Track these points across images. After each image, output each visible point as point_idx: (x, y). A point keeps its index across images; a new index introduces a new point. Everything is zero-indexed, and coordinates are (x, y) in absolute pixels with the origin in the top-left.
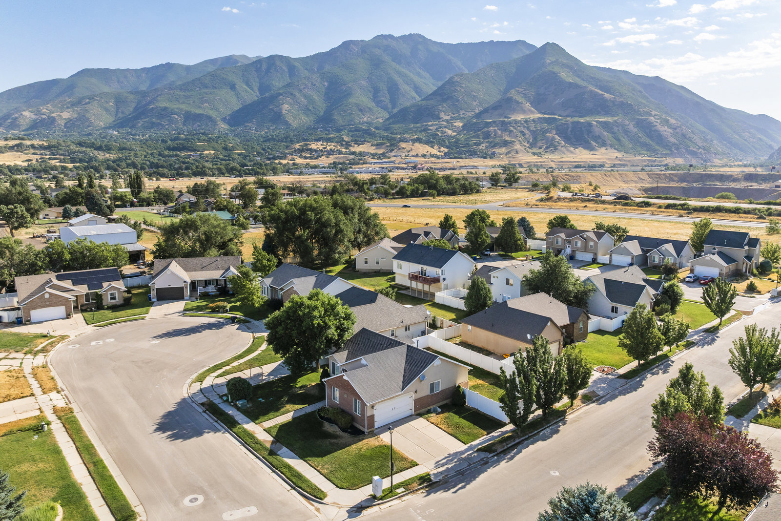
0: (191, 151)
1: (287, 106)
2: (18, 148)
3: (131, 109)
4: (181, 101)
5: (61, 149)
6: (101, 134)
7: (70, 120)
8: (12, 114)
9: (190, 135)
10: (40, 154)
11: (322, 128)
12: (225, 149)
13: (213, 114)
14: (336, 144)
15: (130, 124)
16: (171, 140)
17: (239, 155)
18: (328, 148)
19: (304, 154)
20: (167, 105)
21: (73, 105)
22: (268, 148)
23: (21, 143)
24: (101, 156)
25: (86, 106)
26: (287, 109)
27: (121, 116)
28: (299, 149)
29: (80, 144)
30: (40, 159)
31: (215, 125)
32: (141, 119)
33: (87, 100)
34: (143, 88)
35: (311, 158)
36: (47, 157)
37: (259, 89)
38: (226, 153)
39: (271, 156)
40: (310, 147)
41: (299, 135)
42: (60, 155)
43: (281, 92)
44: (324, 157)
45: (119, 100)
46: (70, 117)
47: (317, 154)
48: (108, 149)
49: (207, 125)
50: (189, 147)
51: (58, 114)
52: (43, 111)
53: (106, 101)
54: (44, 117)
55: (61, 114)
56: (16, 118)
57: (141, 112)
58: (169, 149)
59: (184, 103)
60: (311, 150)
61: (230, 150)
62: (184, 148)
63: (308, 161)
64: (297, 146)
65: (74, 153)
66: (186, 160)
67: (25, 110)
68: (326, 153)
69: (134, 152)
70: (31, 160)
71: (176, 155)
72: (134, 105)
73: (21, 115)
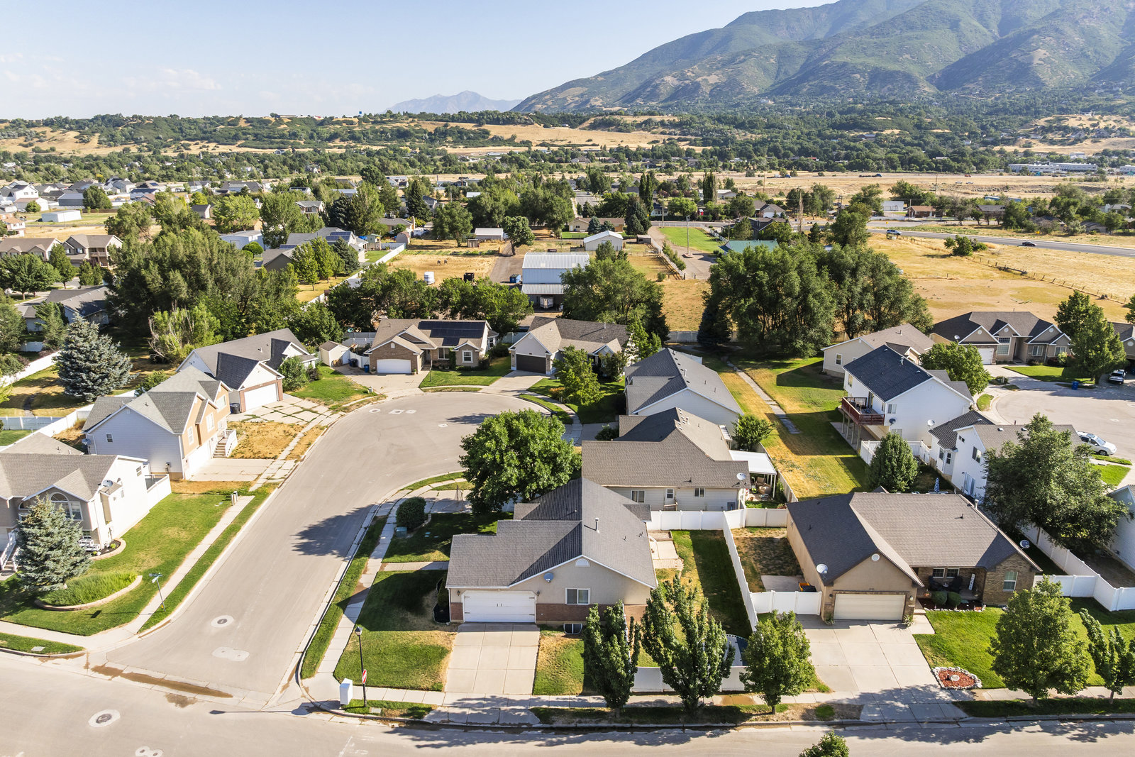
0: (864, 129)
1: (1044, 52)
2: (646, 126)
3: (798, 67)
4: (869, 53)
5: (693, 127)
6: (751, 104)
7: (717, 86)
8: (654, 80)
9: (871, 104)
10: (669, 134)
11: (1103, 87)
12: (918, 126)
13: (915, 70)
14: (1119, 118)
15: (792, 90)
16: (841, 113)
17: (938, 136)
18: (1102, 125)
19: (1050, 136)
20: (848, 60)
21: (725, 64)
22: (992, 125)
23: (650, 119)
24: (740, 136)
25: (739, 65)
26: (1043, 57)
27: (782, 77)
28: (1043, 127)
29: (719, 120)
30: (668, 140)
31: (914, 89)
32: (808, 81)
33: (743, 57)
34: (820, 35)
35: (1062, 143)
36: (676, 137)
37: (999, 26)
38: (916, 133)
39: (989, 139)
40: (1066, 123)
41: (1054, 102)
42: (692, 135)
43: (1038, 27)
44: (1088, 142)
45: (784, 55)
46: (718, 81)
47: (1078, 136)
48: (752, 126)
49: (902, 88)
50: (863, 123)
51: (704, 78)
52: (688, 74)
53: (766, 58)
54: (687, 82)
55: (708, 78)
56: (657, 85)
57: (809, 72)
58: (834, 126)
59: (873, 55)
60: (1066, 129)
61: (926, 128)
62: (855, 126)
63: (1055, 148)
64: (1042, 122)
65: (708, 132)
66: (852, 144)
67: (667, 75)
68: (1094, 134)
69: (785, 131)
70: (657, 142)
71: (842, 136)
72: (802, 61)
73: (663, 81)
